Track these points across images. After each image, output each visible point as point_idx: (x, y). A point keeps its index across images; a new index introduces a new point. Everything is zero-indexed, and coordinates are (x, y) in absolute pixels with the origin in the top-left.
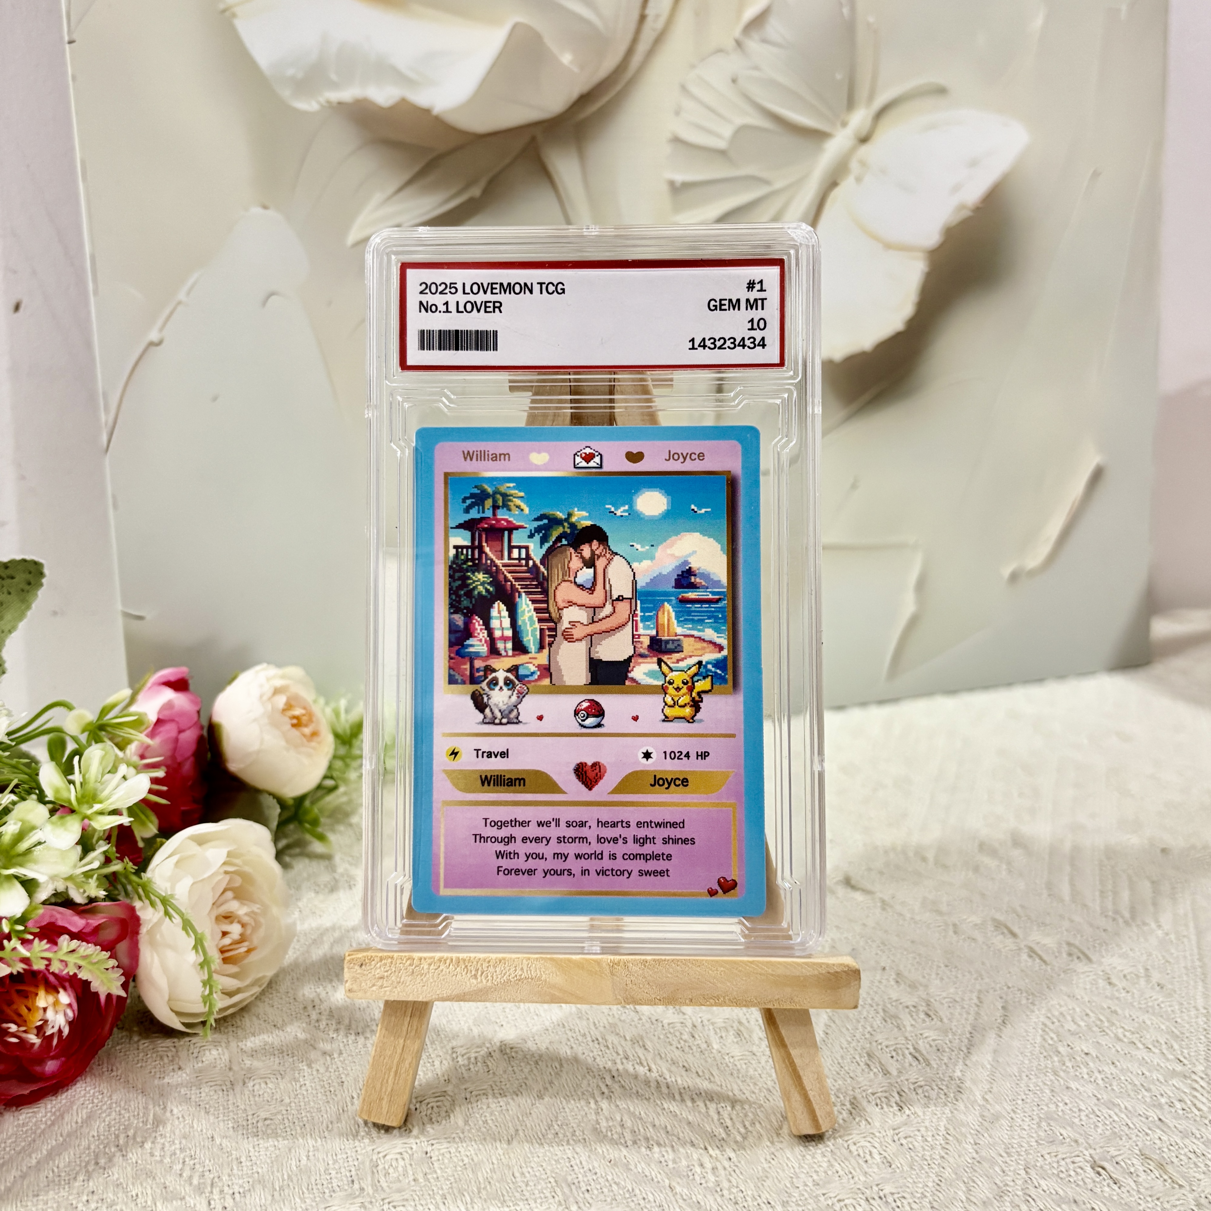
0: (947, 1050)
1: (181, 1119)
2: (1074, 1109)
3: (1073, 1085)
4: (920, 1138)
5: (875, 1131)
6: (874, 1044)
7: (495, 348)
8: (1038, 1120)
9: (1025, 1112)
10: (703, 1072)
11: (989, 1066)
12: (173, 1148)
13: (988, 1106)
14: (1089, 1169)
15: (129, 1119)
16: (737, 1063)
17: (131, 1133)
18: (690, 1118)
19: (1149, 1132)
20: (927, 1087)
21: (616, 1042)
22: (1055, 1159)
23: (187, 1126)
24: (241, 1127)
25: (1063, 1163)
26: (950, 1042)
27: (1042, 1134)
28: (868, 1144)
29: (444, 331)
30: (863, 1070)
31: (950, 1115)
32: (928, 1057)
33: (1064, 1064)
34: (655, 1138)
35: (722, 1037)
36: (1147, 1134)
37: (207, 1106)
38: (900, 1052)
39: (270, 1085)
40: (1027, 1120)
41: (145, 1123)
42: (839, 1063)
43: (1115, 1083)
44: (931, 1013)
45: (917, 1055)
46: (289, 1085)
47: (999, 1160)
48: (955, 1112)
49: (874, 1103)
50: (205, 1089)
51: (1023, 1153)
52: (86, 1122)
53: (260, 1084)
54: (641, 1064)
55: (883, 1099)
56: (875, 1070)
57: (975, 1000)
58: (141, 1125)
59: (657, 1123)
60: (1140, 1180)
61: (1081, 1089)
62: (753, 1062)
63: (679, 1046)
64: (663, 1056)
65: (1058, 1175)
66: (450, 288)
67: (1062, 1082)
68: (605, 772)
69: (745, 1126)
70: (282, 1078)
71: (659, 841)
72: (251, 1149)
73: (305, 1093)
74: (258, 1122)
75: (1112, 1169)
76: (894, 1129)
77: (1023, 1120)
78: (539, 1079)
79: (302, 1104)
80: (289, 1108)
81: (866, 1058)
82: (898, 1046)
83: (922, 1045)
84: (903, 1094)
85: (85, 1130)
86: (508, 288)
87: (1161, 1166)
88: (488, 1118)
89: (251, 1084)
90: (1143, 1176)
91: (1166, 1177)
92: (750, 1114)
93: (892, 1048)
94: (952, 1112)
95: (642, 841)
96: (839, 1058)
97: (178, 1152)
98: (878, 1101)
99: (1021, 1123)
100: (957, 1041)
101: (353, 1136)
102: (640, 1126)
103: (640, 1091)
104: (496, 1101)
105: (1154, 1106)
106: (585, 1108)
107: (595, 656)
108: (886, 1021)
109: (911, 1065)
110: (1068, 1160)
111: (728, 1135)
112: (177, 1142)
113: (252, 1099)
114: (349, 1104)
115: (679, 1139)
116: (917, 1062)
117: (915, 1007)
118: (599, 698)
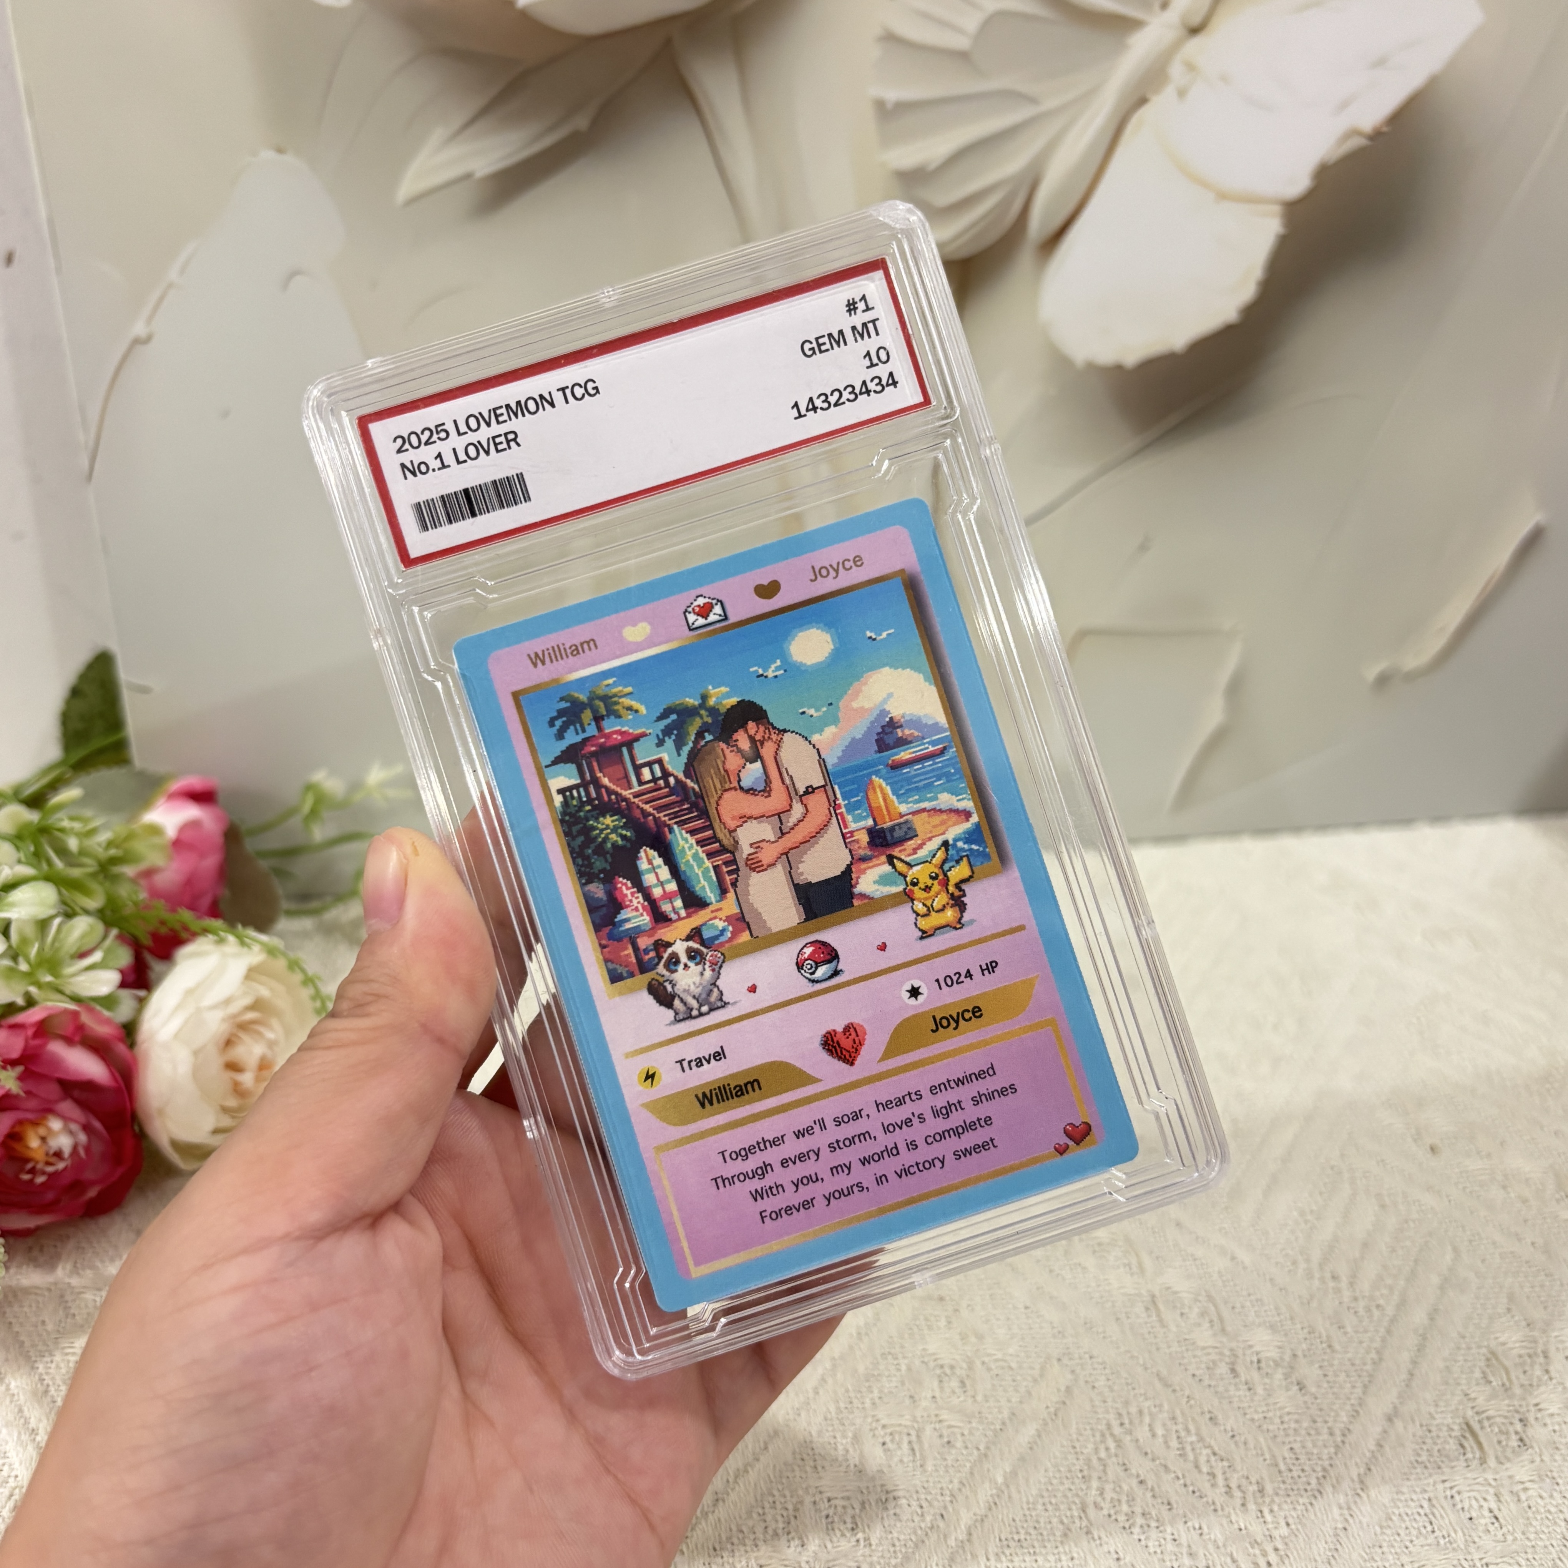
7: (527, 498)
29: (448, 495)
66: (438, 433)
68: (865, 1034)
71: (967, 1104)
86: (519, 409)
95: (944, 1111)
107: (801, 880)
118: (824, 936)
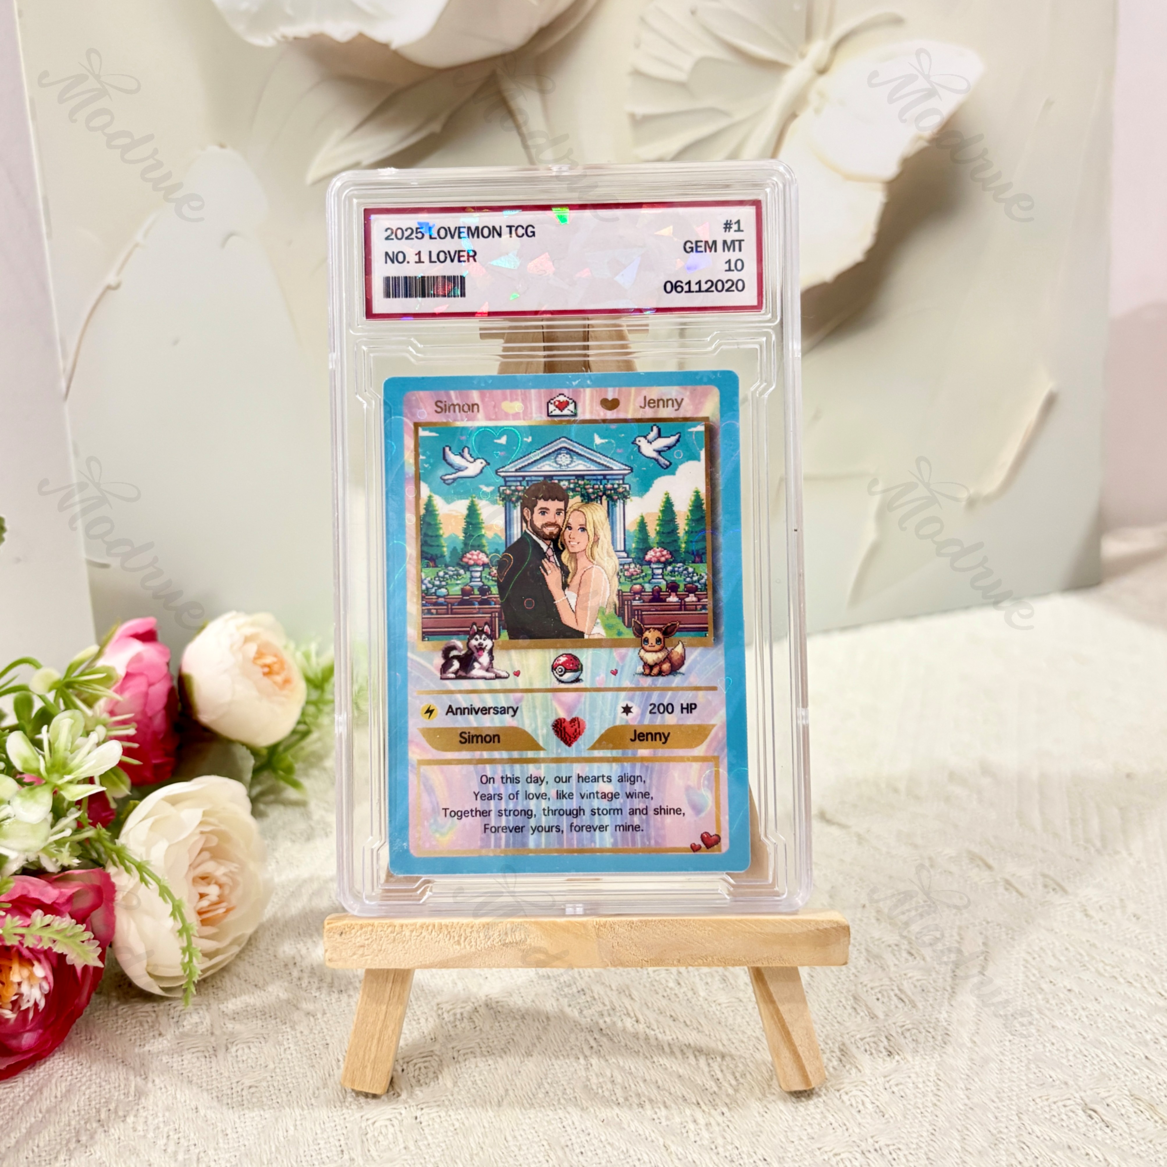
0: (932, 990)
1: (164, 1090)
2: (1061, 1049)
3: (1058, 1024)
4: (911, 1085)
5: (866, 1079)
6: (860, 986)
8: (1026, 1061)
9: (1013, 1054)
10: (691, 1021)
11: (974, 1006)
12: (156, 1121)
13: (976, 1049)
14: (1080, 1113)
15: (110, 1092)
16: (725, 1012)
17: (112, 1106)
18: (681, 1071)
19: (1137, 1071)
20: (914, 1031)
21: (602, 993)
22: (1046, 1103)
23: (170, 1098)
24: (225, 1097)
25: (1054, 1107)
26: (935, 982)
27: (1031, 1076)
28: (860, 1093)
30: (850, 1014)
31: (939, 1059)
32: (913, 997)
33: (1048, 1002)
34: (646, 1093)
35: (707, 983)
36: (1135, 1073)
37: (190, 1075)
38: (885, 993)
39: (253, 1050)
40: (1016, 1062)
41: (127, 1095)
42: (826, 1008)
43: (1100, 1021)
44: (913, 952)
45: (903, 996)
46: (273, 1049)
47: (991, 1105)
48: (944, 1055)
49: (863, 1049)
50: (187, 1056)
51: (1014, 1098)
52: (66, 1096)
53: (243, 1049)
54: (628, 1014)
55: (872, 1045)
56: (862, 1014)
57: (957, 938)
58: (122, 1097)
59: (648, 1078)
60: (1132, 1122)
61: (1067, 1027)
62: (741, 1009)
63: (665, 995)
64: (650, 1005)
65: (1050, 1120)
67: (1047, 1021)
69: (736, 1078)
70: (266, 1042)
72: (237, 1120)
73: (290, 1057)
74: (242, 1090)
75: (1104, 1112)
76: (885, 1077)
77: (1012, 1063)
78: (526, 1034)
79: (287, 1069)
80: (273, 1075)
81: (852, 1001)
82: (883, 988)
83: (906, 986)
84: (891, 1038)
85: (64, 1105)
87: (1151, 1107)
88: (477, 1078)
89: (233, 1049)
90: (1134, 1117)
91: (1156, 1118)
92: (740, 1065)
93: (877, 990)
94: (941, 1056)
96: (825, 1002)
97: (162, 1125)
98: (867, 1047)
99: (1010, 1065)
100: (941, 980)
101: (341, 1102)
102: (631, 1081)
103: (628, 1043)
104: (484, 1059)
105: (1140, 1043)
106: (575, 1064)
108: (869, 961)
109: (897, 1007)
110: (1060, 1104)
111: (720, 1088)
112: (160, 1115)
113: (235, 1065)
114: (335, 1068)
115: (670, 1094)
116: (903, 1004)
117: (897, 945)
